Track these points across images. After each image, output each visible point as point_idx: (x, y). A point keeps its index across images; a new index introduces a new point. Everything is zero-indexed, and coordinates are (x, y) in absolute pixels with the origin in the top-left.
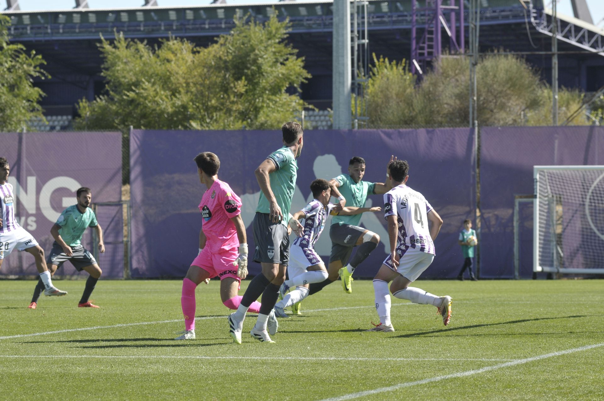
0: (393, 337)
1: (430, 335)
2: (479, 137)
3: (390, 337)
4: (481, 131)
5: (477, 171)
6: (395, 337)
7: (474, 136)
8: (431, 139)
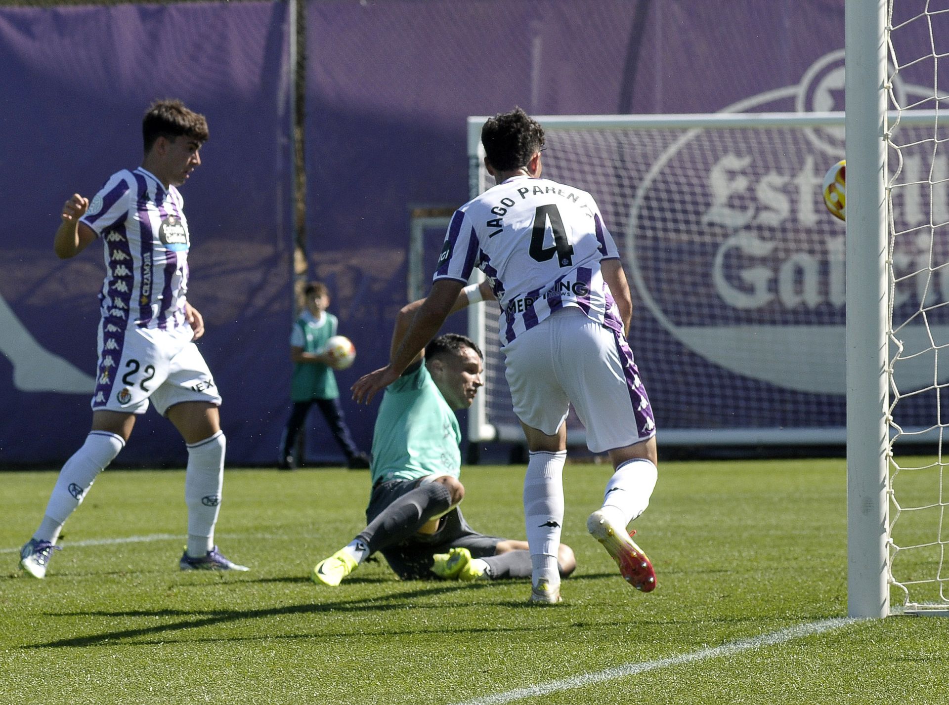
0: (37, 646)
1: (150, 637)
2: (301, 30)
3: (28, 647)
4: (306, 13)
5: (297, 133)
6: (44, 646)
7: (285, 27)
8: (154, 37)
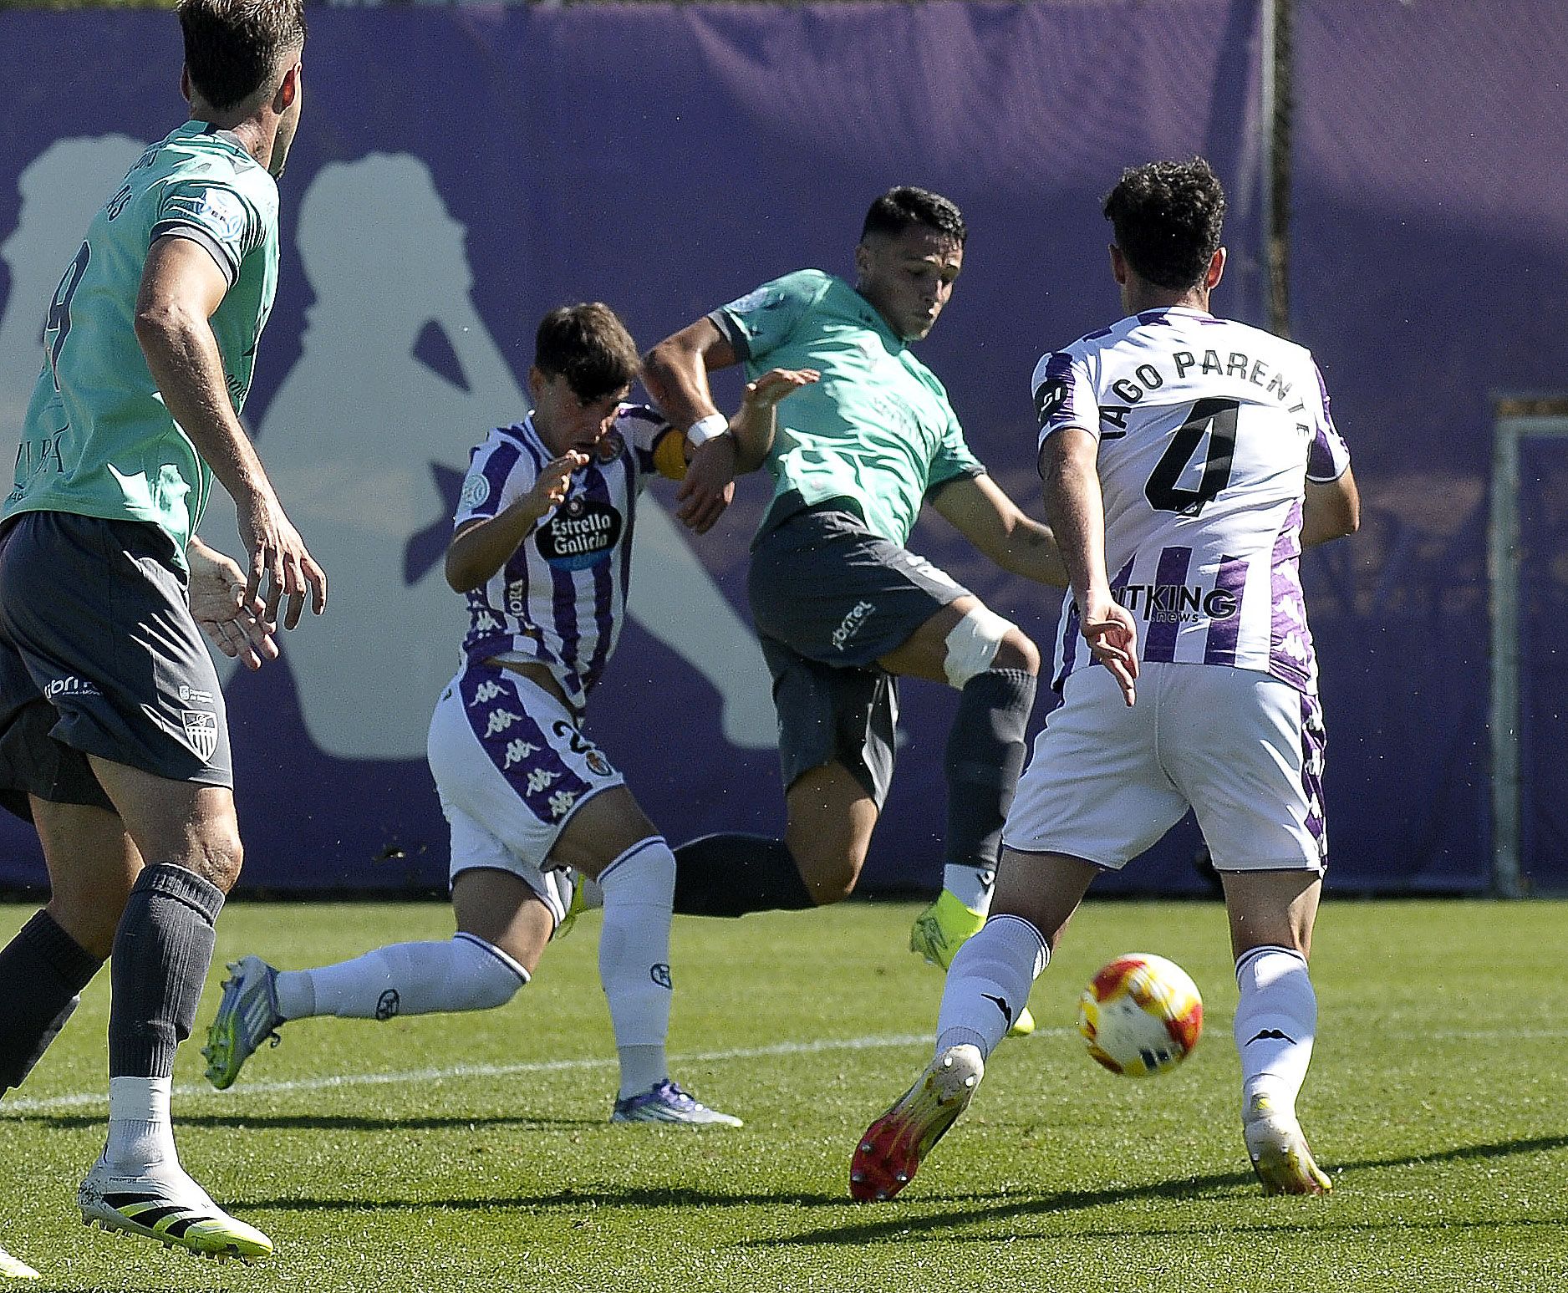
0: (771, 1243)
1: (989, 1227)
2: (1283, 52)
3: (754, 1243)
4: (1293, 18)
5: (1274, 251)
6: (785, 1241)
7: (1252, 45)
8: (999, 62)
